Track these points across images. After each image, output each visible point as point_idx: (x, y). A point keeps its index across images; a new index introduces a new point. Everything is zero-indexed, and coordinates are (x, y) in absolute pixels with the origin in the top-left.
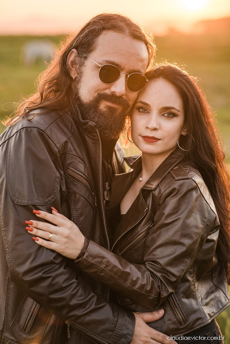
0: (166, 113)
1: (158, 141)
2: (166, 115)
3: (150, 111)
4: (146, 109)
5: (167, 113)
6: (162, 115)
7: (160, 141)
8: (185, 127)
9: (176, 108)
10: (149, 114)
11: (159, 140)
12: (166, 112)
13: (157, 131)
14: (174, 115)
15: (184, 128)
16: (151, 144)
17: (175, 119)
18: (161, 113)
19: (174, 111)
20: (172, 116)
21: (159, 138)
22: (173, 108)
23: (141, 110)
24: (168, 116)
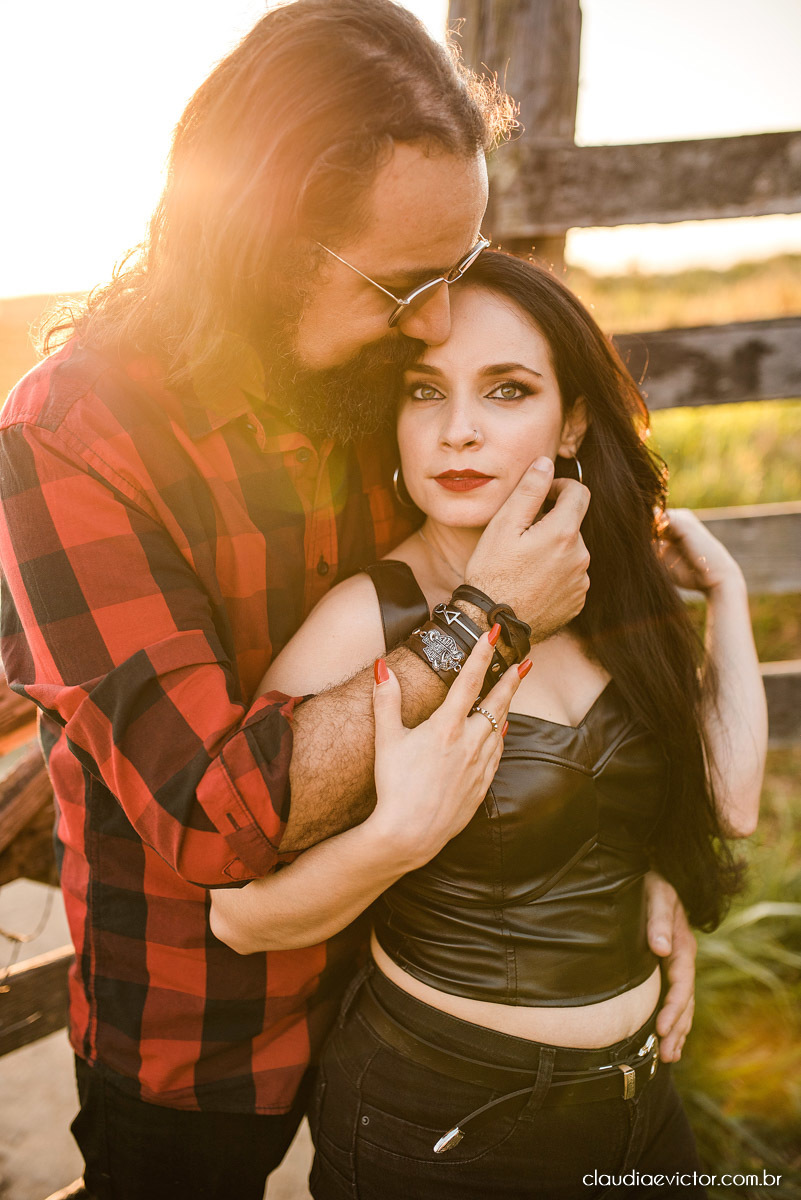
0: (498, 388)
1: (487, 481)
2: (499, 394)
3: (446, 390)
4: (433, 386)
5: (503, 387)
6: (487, 397)
7: (493, 482)
8: (567, 428)
9: (527, 366)
10: (444, 401)
11: (492, 478)
12: (498, 385)
13: (477, 450)
14: (527, 391)
15: (565, 434)
16: (469, 497)
17: (529, 401)
18: (481, 390)
19: (520, 376)
20: (518, 393)
21: (487, 472)
22: (519, 367)
23: (419, 394)
24: (507, 395)
